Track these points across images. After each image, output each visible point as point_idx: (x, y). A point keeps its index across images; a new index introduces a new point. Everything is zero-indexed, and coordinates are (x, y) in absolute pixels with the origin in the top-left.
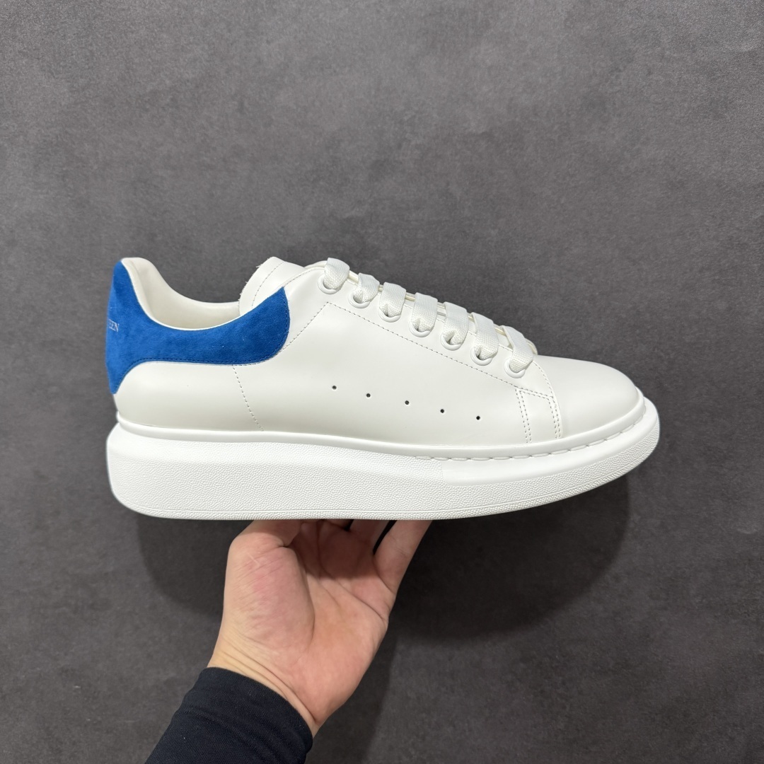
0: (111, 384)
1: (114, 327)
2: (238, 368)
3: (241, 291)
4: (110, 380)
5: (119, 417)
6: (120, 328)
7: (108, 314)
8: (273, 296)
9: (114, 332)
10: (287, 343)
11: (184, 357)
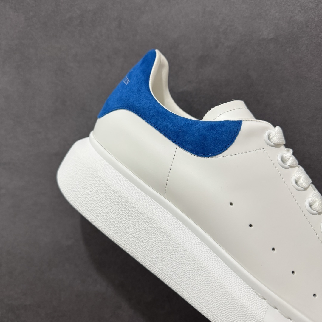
0: (101, 112)
1: (126, 82)
2: (179, 149)
3: (213, 107)
4: (102, 109)
5: (92, 134)
6: (129, 83)
7: (128, 74)
8: (233, 122)
9: (124, 84)
10: (221, 155)
11: (152, 122)
